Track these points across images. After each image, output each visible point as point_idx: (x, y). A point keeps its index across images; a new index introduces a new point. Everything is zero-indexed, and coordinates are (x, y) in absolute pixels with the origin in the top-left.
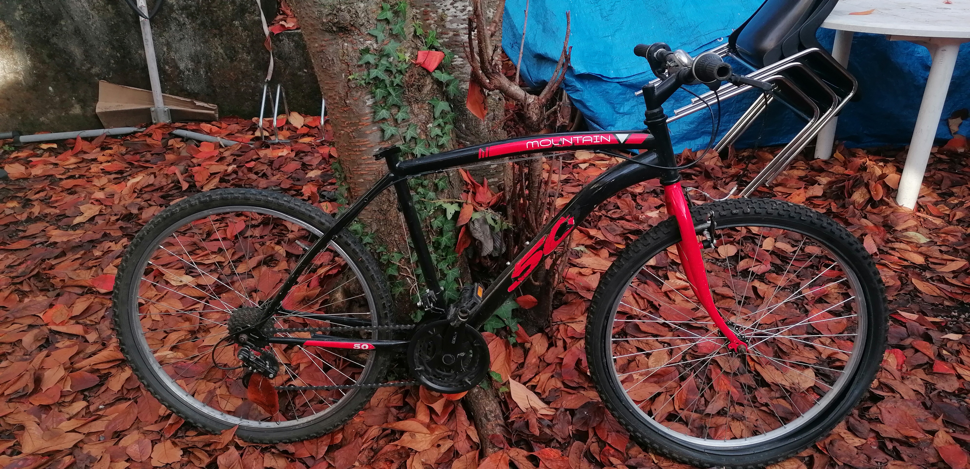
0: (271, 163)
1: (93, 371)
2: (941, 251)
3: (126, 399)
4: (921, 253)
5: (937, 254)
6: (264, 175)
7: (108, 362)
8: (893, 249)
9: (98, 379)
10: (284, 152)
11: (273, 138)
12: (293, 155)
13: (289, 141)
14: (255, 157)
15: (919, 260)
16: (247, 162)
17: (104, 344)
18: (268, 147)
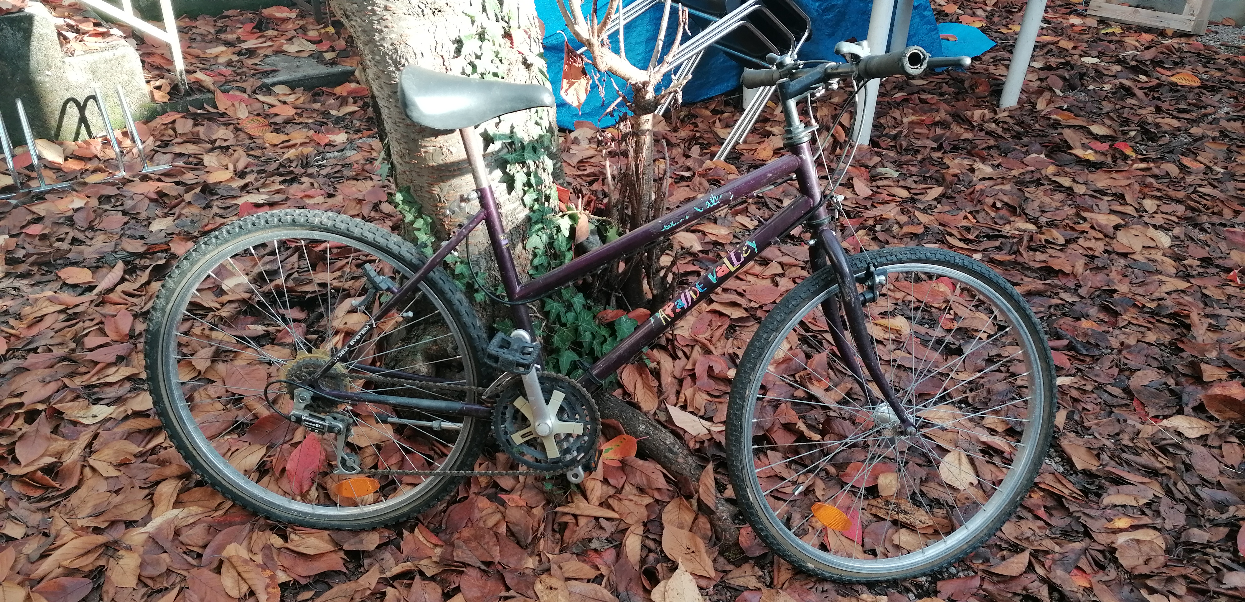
0: (70, 221)
1: (71, 572)
2: (915, 182)
3: (160, 591)
4: (902, 187)
5: (913, 185)
6: (75, 241)
7: (86, 553)
8: (878, 187)
9: (88, 580)
10: (78, 202)
11: (33, 184)
12: (94, 202)
13: (67, 184)
14: (29, 217)
15: (905, 194)
16: (23, 227)
17: (46, 535)
18: (41, 197)
